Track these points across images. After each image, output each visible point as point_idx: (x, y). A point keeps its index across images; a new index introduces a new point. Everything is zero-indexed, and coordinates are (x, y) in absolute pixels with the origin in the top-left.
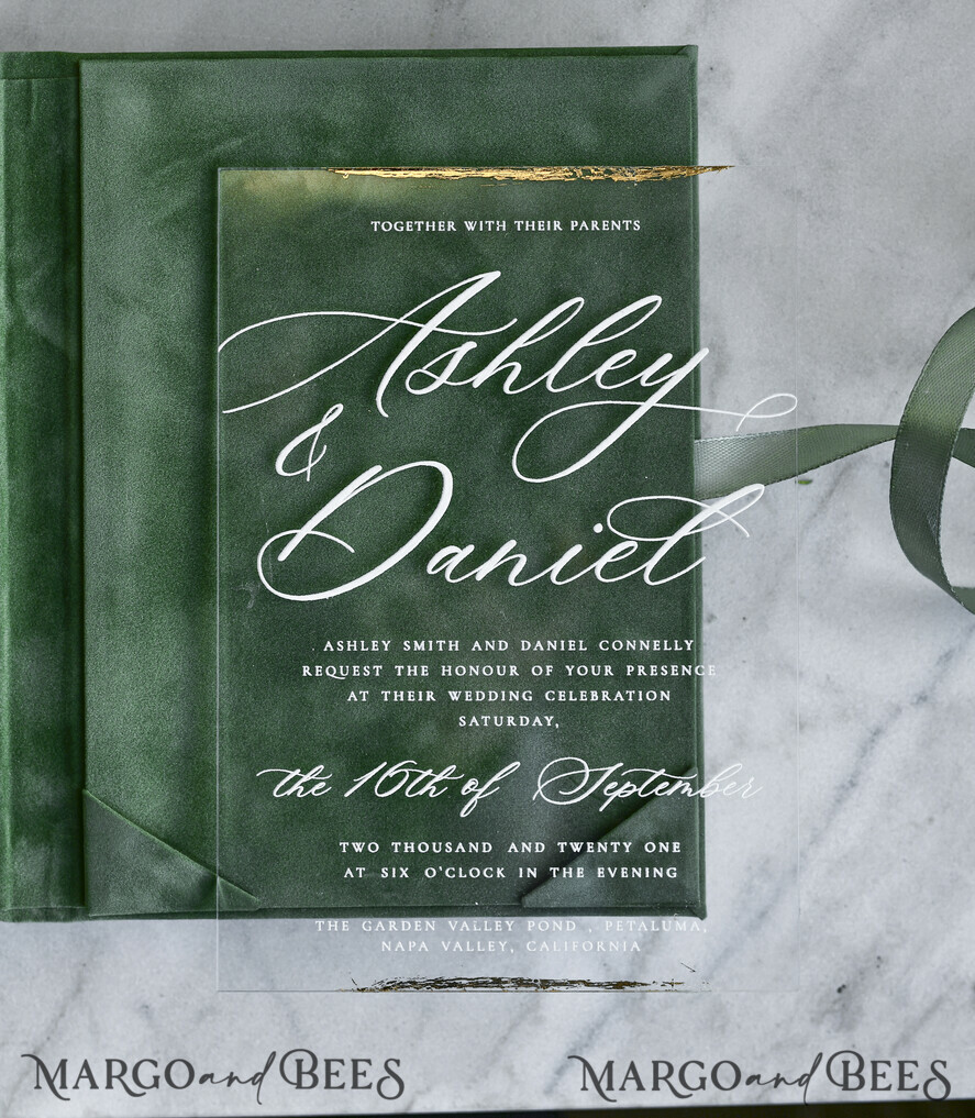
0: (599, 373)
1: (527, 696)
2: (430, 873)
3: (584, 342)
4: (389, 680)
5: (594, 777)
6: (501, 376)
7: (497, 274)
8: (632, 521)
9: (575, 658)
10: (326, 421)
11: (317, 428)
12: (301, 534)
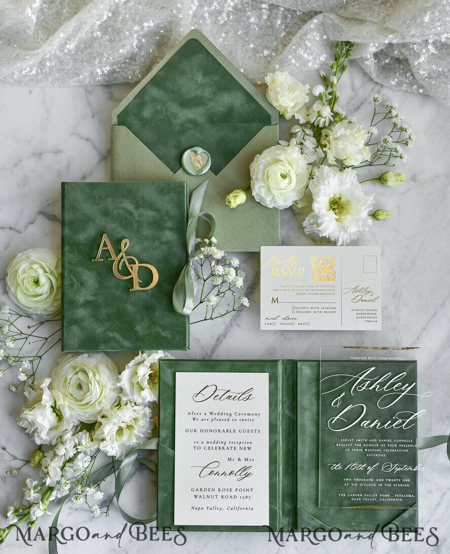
0: (394, 387)
1: (380, 450)
2: (361, 485)
3: (391, 381)
4: (354, 447)
5: (393, 466)
6: (375, 388)
7: (374, 368)
8: (400, 417)
9: (390, 443)
10: (341, 396)
11: (340, 397)
12: (336, 418)
